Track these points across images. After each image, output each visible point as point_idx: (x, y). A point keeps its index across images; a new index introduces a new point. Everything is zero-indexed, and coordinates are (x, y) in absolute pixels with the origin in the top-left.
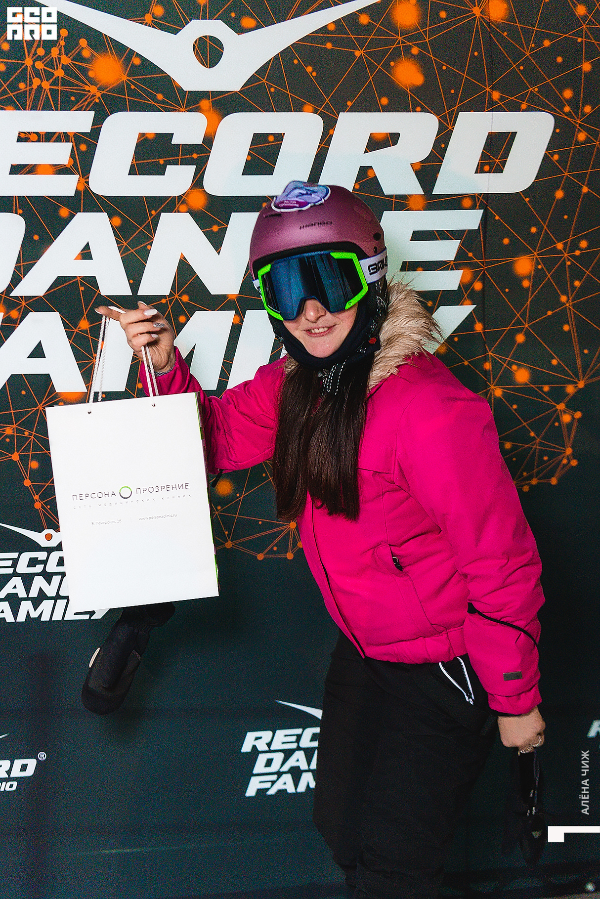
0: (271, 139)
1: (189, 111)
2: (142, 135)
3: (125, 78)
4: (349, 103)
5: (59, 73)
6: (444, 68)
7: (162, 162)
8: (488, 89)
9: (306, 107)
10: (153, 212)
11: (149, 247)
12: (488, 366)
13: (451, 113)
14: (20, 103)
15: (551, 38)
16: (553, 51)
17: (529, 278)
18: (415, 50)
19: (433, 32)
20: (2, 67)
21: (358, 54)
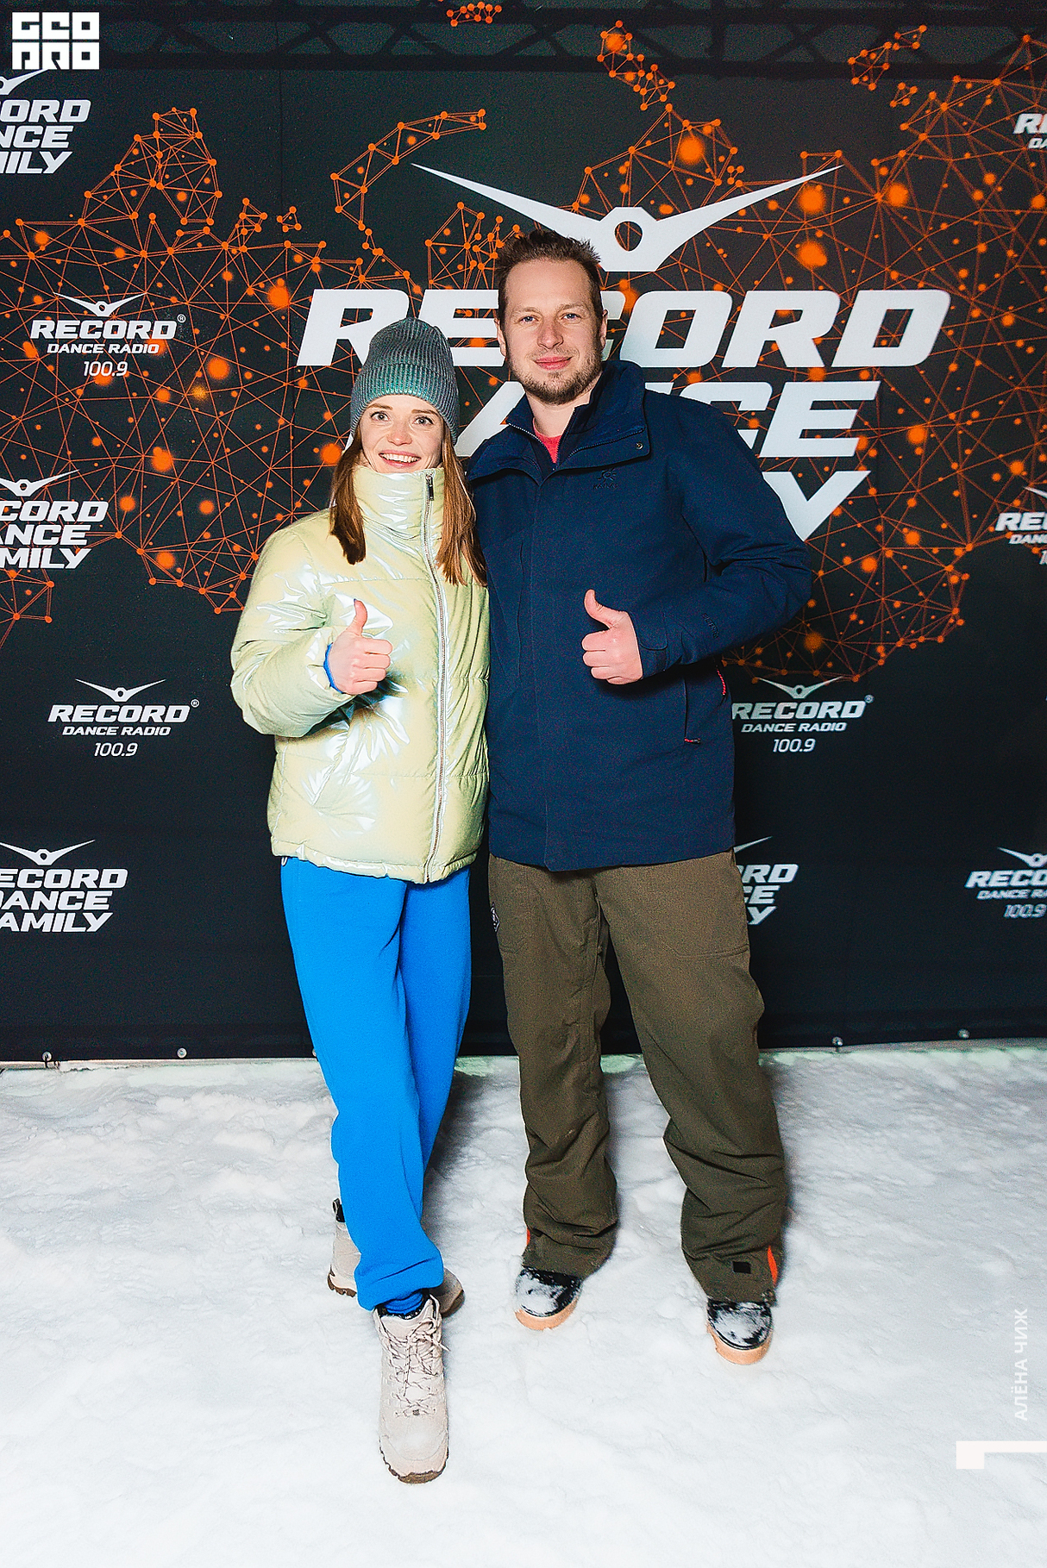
0: (683, 315)
4: (756, 282)
6: (846, 250)
8: (887, 269)
9: (716, 286)
12: (880, 528)
13: (852, 292)
14: (458, 283)
15: (948, 221)
16: (950, 234)
17: (922, 445)
18: (819, 234)
19: (836, 216)
20: (443, 251)
21: (765, 237)
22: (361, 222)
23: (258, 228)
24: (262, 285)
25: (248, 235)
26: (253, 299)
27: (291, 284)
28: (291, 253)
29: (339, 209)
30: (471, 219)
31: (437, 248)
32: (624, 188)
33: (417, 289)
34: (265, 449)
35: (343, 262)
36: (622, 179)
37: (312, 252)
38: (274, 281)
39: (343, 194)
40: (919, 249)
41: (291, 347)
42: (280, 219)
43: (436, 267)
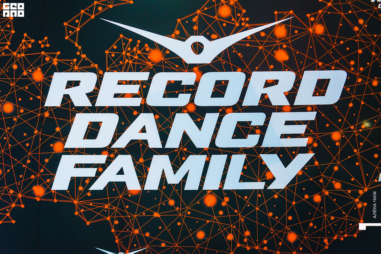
0: (223, 82)
1: (189, 72)
2: (169, 81)
3: (163, 59)
4: (257, 68)
5: (136, 57)
6: (297, 53)
7: (177, 92)
8: (317, 61)
9: (238, 70)
10: (173, 113)
11: (170, 128)
12: (321, 181)
13: (301, 72)
14: (119, 69)
15: (343, 40)
16: (345, 45)
17: (339, 141)
18: (285, 46)
19: (292, 39)
20: (113, 55)
21: (260, 48)
22: (76, 43)
23: (30, 46)
24: (30, 71)
25: (26, 49)
26: (26, 77)
27: (43, 70)
28: (45, 57)
29: (67, 38)
30: (126, 42)
31: (110, 54)
32: (195, 28)
33: (101, 72)
34: (27, 145)
35: (68, 60)
36: (194, 24)
37: (54, 56)
38: (36, 69)
39: (69, 31)
40: (331, 52)
41: (42, 98)
42: (40, 42)
43: (110, 62)
